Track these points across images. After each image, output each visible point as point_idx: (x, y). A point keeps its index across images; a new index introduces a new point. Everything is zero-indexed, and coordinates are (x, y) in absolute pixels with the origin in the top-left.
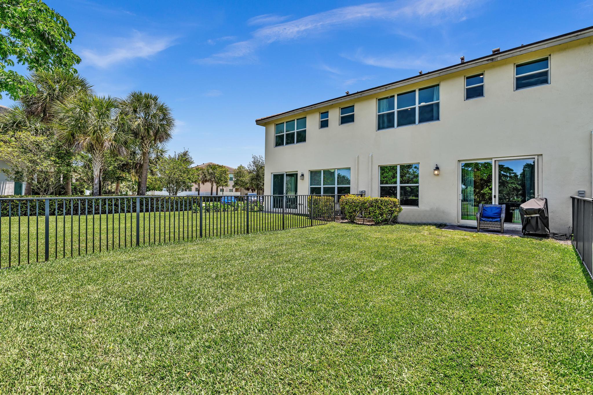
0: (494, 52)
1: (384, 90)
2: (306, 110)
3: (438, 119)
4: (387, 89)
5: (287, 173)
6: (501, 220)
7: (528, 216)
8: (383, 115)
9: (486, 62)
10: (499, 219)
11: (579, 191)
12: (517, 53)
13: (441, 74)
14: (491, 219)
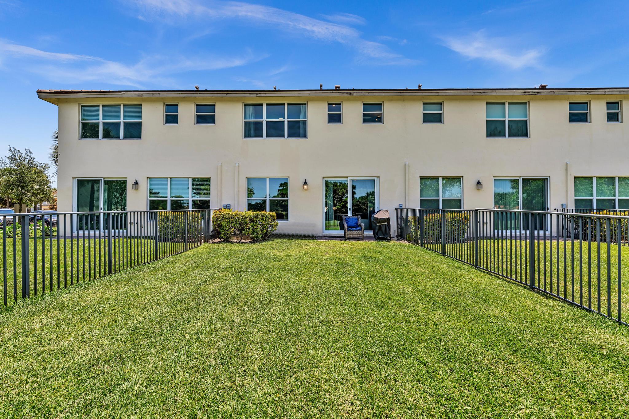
0: (336, 87)
1: (254, 95)
2: (144, 95)
3: (305, 136)
4: (258, 96)
5: (106, 180)
6: (362, 228)
7: (380, 224)
8: (249, 122)
9: (346, 95)
10: (360, 228)
11: (399, 205)
12: (366, 93)
13: (311, 95)
14: (354, 229)
